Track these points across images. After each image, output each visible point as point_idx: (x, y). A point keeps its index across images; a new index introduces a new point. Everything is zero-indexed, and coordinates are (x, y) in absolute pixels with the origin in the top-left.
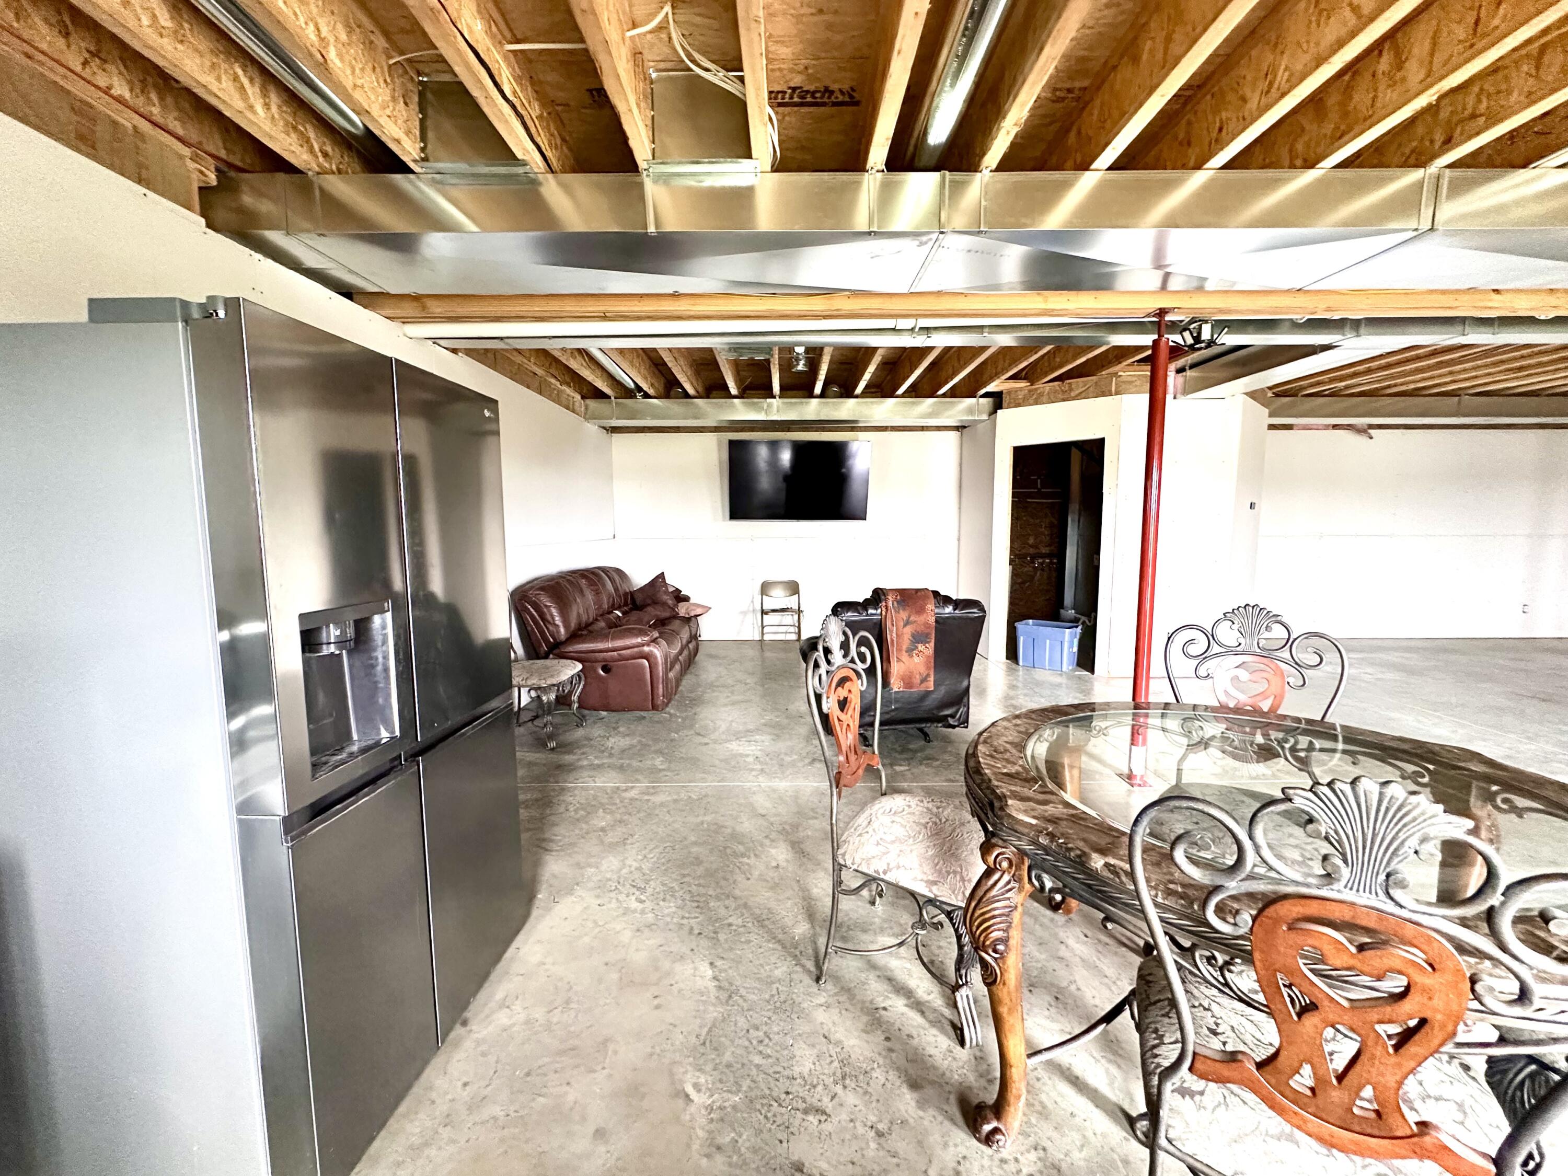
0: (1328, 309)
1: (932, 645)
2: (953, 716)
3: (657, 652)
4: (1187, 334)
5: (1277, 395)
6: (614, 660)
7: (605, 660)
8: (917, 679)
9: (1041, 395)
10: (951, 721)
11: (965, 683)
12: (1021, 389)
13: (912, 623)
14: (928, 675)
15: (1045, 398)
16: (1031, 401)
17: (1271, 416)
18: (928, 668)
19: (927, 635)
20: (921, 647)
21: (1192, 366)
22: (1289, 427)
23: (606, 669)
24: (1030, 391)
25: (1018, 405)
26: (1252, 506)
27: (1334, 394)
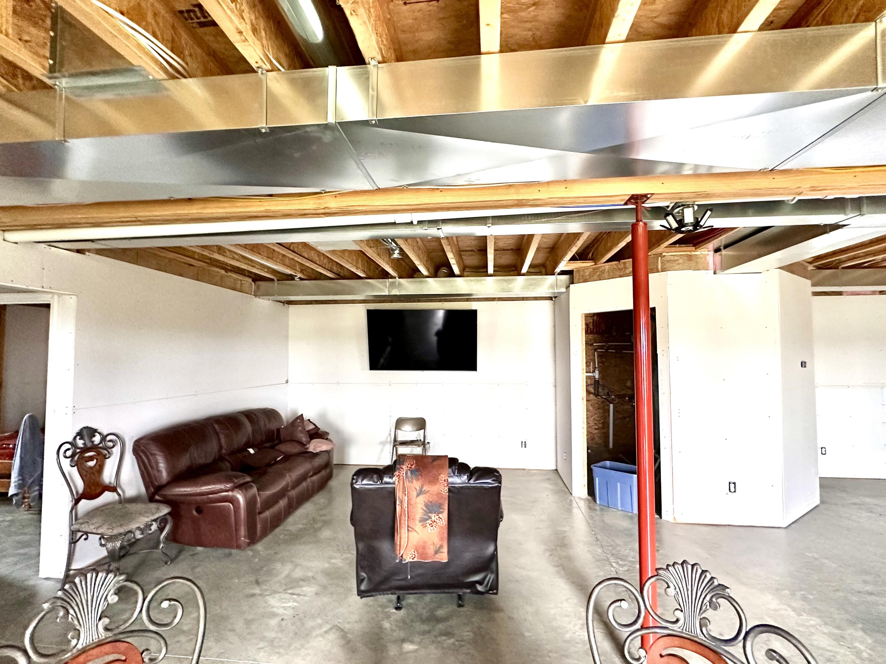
0: (813, 189)
1: (444, 515)
2: (480, 583)
3: (240, 497)
4: (670, 218)
5: (819, 268)
6: (204, 502)
7: (197, 502)
8: (431, 551)
9: (603, 272)
10: (480, 588)
11: (491, 549)
12: (587, 268)
13: (426, 492)
14: (441, 546)
15: (606, 275)
16: (596, 278)
17: (813, 285)
18: (442, 539)
19: (440, 506)
20: (434, 517)
21: (726, 247)
22: (840, 293)
23: (199, 510)
24: (594, 269)
25: (585, 281)
26: (803, 364)
27: (873, 266)
